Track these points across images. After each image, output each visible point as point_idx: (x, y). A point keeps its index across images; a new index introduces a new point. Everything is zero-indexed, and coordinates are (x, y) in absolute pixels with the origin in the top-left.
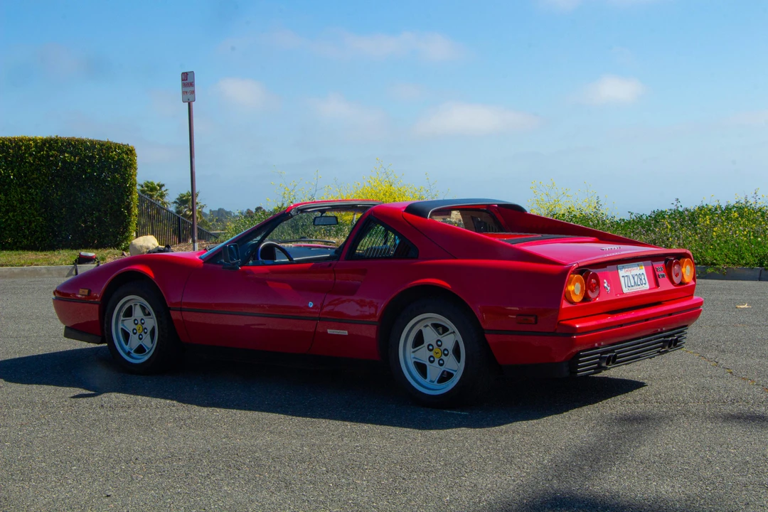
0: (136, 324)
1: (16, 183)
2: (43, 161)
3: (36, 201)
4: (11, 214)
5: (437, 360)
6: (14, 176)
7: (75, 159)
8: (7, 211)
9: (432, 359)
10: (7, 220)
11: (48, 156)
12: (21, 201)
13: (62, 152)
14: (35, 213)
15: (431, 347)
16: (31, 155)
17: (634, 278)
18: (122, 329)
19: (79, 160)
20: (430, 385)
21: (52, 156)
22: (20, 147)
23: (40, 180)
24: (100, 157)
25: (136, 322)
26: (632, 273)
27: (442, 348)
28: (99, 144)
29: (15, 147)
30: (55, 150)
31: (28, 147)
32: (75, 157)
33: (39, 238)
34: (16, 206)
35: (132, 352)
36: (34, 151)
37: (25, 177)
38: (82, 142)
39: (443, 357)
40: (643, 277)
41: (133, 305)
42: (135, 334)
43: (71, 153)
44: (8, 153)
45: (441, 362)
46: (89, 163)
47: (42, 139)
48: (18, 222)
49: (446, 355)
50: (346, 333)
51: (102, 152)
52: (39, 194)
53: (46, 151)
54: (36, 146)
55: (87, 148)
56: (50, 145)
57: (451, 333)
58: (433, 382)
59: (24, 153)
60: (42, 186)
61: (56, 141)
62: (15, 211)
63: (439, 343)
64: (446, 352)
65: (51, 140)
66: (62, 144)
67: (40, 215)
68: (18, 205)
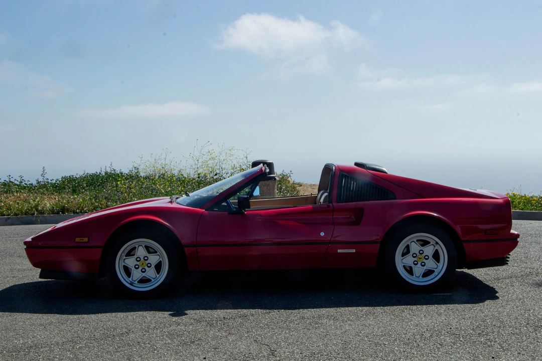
0: (138, 261)
5: (419, 263)
9: (416, 263)
15: (415, 255)
18: (124, 266)
20: (416, 279)
25: (138, 259)
27: (424, 255)
35: (136, 282)
39: (425, 261)
41: (137, 246)
42: (137, 268)
45: (423, 264)
49: (427, 259)
50: (354, 251)
57: (433, 245)
58: (419, 277)
63: (421, 252)
64: (427, 257)
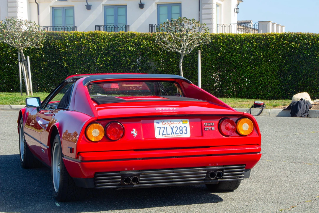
1: (265, 60)
2: (280, 47)
3: (275, 71)
4: (261, 78)
6: (263, 56)
7: (297, 45)
8: (260, 76)
10: (259, 81)
11: (283, 44)
12: (267, 71)
13: (291, 41)
14: (274, 78)
16: (273, 43)
17: (172, 129)
19: (300, 46)
21: (285, 44)
22: (267, 39)
23: (277, 58)
24: (313, 44)
26: (172, 125)
28: (313, 36)
29: (265, 39)
30: (286, 41)
31: (272, 39)
32: (298, 44)
33: (277, 92)
34: (264, 74)
36: (275, 41)
37: (270, 56)
38: (303, 35)
40: (184, 129)
43: (296, 42)
44: (261, 43)
46: (306, 48)
47: (280, 34)
48: (265, 83)
51: (314, 41)
52: (277, 66)
53: (282, 41)
54: (277, 38)
55: (305, 39)
56: (284, 37)
59: (270, 43)
60: (278, 62)
61: (287, 35)
62: (263, 76)
65: (286, 34)
66: (291, 36)
67: (277, 79)
68: (265, 73)
